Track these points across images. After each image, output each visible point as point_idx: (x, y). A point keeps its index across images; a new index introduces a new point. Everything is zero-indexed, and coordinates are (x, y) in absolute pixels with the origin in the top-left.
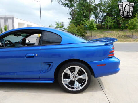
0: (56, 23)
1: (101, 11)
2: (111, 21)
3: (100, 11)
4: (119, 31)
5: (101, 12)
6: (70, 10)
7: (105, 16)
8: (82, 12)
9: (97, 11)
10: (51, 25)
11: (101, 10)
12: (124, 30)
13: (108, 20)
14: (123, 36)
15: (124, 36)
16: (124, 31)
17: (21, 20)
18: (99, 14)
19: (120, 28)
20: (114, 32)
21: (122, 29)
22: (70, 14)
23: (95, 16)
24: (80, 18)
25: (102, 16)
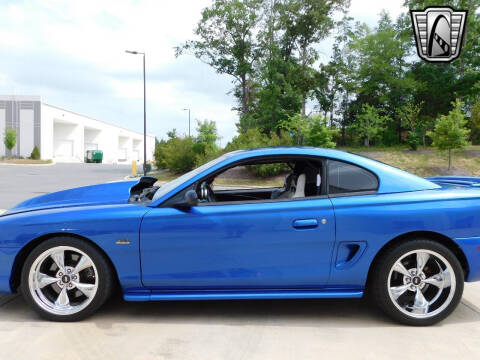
0: (199, 124)
1: (340, 86)
2: (378, 121)
3: (336, 87)
4: (405, 152)
5: (341, 90)
6: (238, 83)
7: (353, 102)
8: (279, 89)
9: (327, 88)
10: (174, 130)
11: (338, 83)
12: (418, 149)
13: (366, 117)
14: (418, 168)
15: (422, 170)
16: (419, 154)
17: (65, 113)
18: (332, 97)
19: (404, 143)
20: (388, 155)
21: (413, 148)
22: (237, 95)
23: (321, 103)
24: (273, 110)
25: (344, 104)
